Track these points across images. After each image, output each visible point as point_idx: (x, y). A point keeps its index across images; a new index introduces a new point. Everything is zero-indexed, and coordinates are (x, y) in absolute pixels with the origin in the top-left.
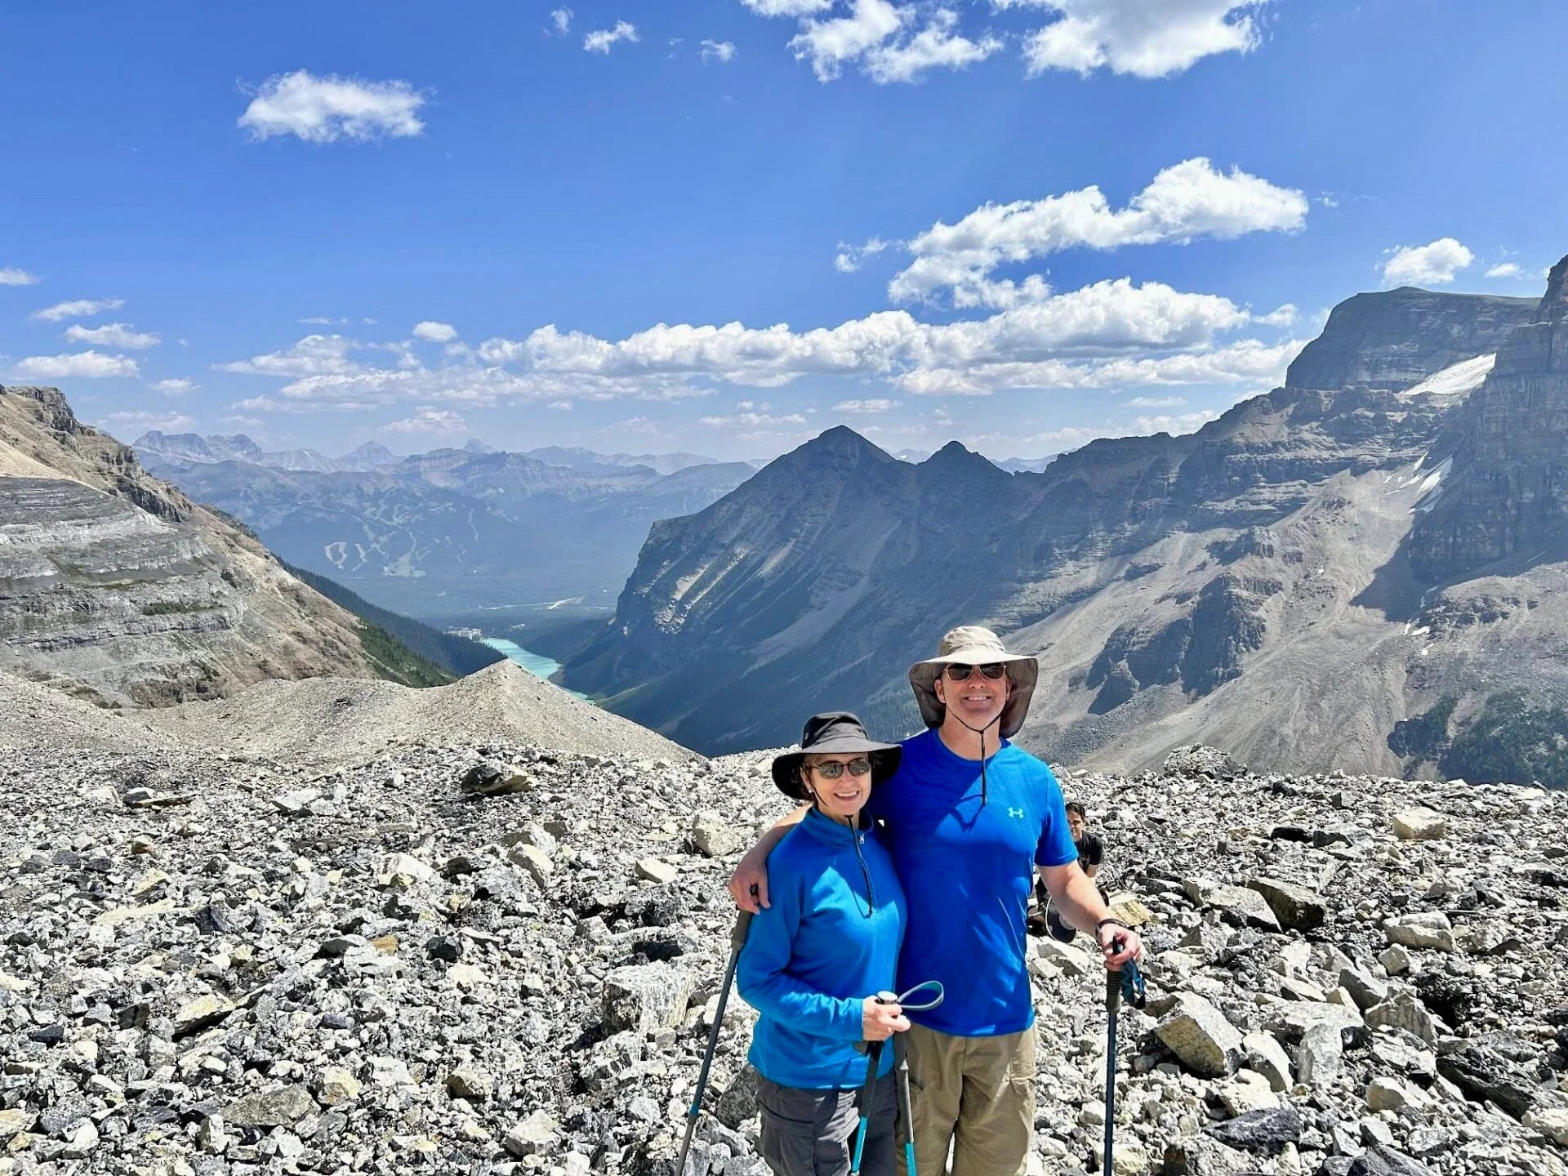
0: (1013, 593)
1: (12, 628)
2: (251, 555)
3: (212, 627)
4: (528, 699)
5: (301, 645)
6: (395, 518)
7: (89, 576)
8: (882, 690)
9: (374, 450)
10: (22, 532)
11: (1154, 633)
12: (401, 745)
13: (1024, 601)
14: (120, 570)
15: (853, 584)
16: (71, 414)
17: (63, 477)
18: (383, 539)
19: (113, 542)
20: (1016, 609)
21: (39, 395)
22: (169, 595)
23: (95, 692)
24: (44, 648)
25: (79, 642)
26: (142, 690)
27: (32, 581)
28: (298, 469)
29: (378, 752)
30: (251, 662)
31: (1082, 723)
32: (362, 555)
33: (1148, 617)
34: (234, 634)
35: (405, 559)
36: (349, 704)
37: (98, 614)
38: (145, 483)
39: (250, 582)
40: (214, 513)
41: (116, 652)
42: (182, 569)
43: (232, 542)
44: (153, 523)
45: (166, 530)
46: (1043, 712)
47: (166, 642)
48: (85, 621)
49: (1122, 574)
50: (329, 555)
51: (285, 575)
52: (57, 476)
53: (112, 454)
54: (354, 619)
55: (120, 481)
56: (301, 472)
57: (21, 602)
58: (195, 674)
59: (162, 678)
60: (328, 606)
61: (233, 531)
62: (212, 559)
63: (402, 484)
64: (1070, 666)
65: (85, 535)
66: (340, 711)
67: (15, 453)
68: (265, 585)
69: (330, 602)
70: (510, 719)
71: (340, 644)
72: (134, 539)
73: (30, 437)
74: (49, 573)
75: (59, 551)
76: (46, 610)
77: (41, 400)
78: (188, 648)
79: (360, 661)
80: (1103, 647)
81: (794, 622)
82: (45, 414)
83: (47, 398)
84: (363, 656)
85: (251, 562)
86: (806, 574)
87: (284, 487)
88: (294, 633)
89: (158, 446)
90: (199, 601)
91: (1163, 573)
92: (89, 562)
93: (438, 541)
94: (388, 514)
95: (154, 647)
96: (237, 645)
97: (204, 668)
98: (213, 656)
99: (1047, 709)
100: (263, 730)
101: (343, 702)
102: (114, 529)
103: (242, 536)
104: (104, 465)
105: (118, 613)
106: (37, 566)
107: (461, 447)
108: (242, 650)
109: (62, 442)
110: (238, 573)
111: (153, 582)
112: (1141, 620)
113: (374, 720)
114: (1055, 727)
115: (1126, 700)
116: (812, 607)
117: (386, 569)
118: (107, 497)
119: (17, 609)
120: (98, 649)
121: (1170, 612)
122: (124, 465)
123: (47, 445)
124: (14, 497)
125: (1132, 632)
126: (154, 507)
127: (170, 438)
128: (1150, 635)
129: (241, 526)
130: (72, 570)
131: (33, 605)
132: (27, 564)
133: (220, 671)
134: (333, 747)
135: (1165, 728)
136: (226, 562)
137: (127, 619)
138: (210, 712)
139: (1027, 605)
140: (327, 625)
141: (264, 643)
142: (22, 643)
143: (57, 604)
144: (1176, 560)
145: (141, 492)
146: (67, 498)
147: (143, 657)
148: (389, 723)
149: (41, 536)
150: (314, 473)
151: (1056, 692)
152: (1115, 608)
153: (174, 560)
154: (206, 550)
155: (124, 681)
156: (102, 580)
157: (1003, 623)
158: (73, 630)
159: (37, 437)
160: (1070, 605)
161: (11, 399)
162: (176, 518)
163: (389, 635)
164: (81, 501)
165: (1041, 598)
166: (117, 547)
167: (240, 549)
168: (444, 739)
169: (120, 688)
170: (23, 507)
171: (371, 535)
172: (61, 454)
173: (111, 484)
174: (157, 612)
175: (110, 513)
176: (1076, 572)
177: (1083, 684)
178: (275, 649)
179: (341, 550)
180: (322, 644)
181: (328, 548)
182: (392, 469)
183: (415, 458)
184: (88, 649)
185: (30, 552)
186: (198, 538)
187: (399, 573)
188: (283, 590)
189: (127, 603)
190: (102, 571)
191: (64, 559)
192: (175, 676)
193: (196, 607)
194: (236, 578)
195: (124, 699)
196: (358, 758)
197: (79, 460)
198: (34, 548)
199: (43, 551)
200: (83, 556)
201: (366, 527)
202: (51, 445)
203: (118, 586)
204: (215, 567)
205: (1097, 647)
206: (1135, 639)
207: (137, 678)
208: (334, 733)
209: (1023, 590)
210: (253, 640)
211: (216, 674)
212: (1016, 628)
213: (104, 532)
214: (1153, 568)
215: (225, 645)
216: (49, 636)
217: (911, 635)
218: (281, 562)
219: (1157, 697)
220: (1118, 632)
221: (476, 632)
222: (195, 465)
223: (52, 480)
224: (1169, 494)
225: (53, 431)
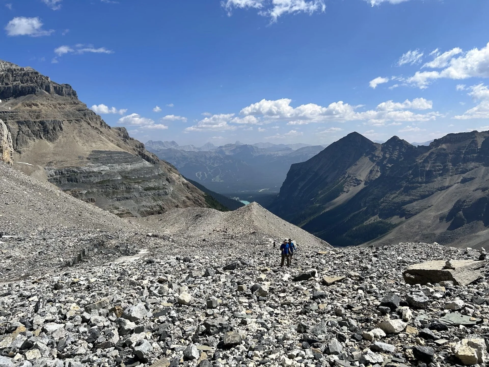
0: (417, 188)
1: (109, 194)
2: (174, 174)
3: (163, 195)
4: (262, 216)
5: (188, 200)
6: (215, 165)
7: (130, 179)
8: (369, 220)
9: (209, 145)
10: (113, 166)
11: (472, 202)
12: (218, 231)
13: (422, 190)
14: (138, 178)
15: (359, 184)
16: (128, 134)
17: (124, 151)
18: (212, 171)
19: (136, 169)
20: (419, 193)
21: (120, 129)
22: (151, 185)
23: (131, 213)
24: (117, 200)
25: (127, 198)
26: (143, 213)
27: (115, 180)
28: (189, 150)
29: (210, 234)
30: (174, 205)
31: (445, 233)
32: (206, 175)
33: (471, 196)
34: (169, 197)
35: (218, 177)
36: (200, 217)
37: (132, 190)
38: (146, 153)
39: (174, 181)
40: (165, 162)
41: (137, 202)
42: (155, 177)
43: (169, 170)
44: (147, 164)
45: (151, 166)
46: (429, 229)
47: (150, 199)
48: (129, 192)
49: (459, 181)
50: (197, 175)
51: (184, 180)
52: (122, 150)
53: (138, 146)
54: (203, 193)
55: (139, 152)
56: (189, 152)
57: (112, 186)
58: (158, 208)
59: (149, 209)
60: (196, 189)
61: (170, 167)
62: (163, 175)
63: (217, 154)
64: (439, 213)
65: (129, 167)
66: (197, 219)
67: (112, 144)
68: (178, 182)
69: (197, 188)
70: (256, 223)
71: (199, 200)
72: (142, 168)
73: (117, 140)
74: (119, 178)
75: (122, 172)
76: (118, 189)
77: (120, 130)
78: (156, 201)
79: (205, 205)
80: (452, 206)
81: (338, 197)
82: (121, 134)
83: (122, 130)
84: (206, 204)
85: (174, 176)
86: (342, 181)
87: (184, 155)
88: (186, 197)
89: (151, 145)
90: (159, 187)
91: (477, 180)
92: (130, 175)
93: (227, 171)
94: (213, 164)
95: (147, 200)
96: (170, 200)
97: (160, 206)
98: (163, 203)
99: (431, 228)
100: (172, 225)
101: (198, 216)
102: (137, 166)
103: (173, 169)
104: (136, 148)
105: (137, 190)
106: (116, 176)
107: (234, 143)
108: (171, 202)
109: (125, 142)
110: (171, 179)
111: (147, 181)
112: (468, 197)
113: (209, 222)
114: (434, 234)
115: (462, 226)
116: (344, 192)
117: (212, 179)
118: (135, 156)
119: (111, 189)
120: (132, 201)
121: (479, 195)
122: (141, 148)
123: (121, 143)
124: (111, 156)
125: (464, 201)
126: (148, 159)
127: (155, 142)
128: (471, 202)
129: (173, 167)
130: (125, 177)
131: (115, 188)
132: (114, 176)
133: (165, 208)
134: (194, 231)
135: (478, 236)
136: (167, 176)
137: (140, 192)
138: (156, 218)
139: (423, 191)
140: (195, 195)
141: (178, 199)
142: (112, 198)
143: (121, 187)
144: (481, 176)
145: (145, 155)
146: (125, 157)
147: (144, 203)
148: (214, 224)
149: (118, 167)
150: (193, 151)
151: (434, 222)
152: (457, 193)
153: (153, 175)
154: (162, 172)
155: (139, 210)
156: (133, 181)
157: (414, 198)
158: (126, 195)
159: (118, 140)
160: (439, 192)
161: (113, 130)
162: (154, 163)
163: (213, 198)
164: (128, 158)
165: (428, 189)
166: (138, 171)
167: (171, 172)
168: (233, 230)
169: (138, 212)
170: (113, 159)
171: (208, 170)
172: (124, 145)
173: (137, 153)
174: (148, 190)
175: (137, 161)
176: (441, 180)
177: (445, 219)
178: (180, 201)
179: (200, 174)
180: (194, 200)
181: (196, 174)
182: (214, 150)
183: (221, 147)
184: (129, 200)
185: (114, 172)
186: (160, 168)
187: (216, 181)
188: (183, 184)
189: (140, 187)
190: (133, 178)
191: (123, 174)
192: (153, 209)
193: (159, 188)
194: (170, 180)
195: (139, 215)
196: (203, 236)
197: (129, 146)
198: (116, 171)
199: (118, 172)
200: (128, 173)
201: (207, 167)
202: (122, 142)
203: (138, 182)
204: (164, 177)
205: (450, 206)
206: (465, 204)
207: (142, 209)
208: (195, 227)
209: (421, 186)
210: (174, 199)
211: (164, 208)
212: (419, 199)
213: (134, 166)
214: (472, 179)
215: (167, 200)
216: (119, 196)
217: (380, 202)
218: (183, 177)
219: (474, 225)
220: (459, 201)
221: (238, 198)
222: (161, 150)
223: (121, 152)
224: (478, 152)
225: (122, 139)
